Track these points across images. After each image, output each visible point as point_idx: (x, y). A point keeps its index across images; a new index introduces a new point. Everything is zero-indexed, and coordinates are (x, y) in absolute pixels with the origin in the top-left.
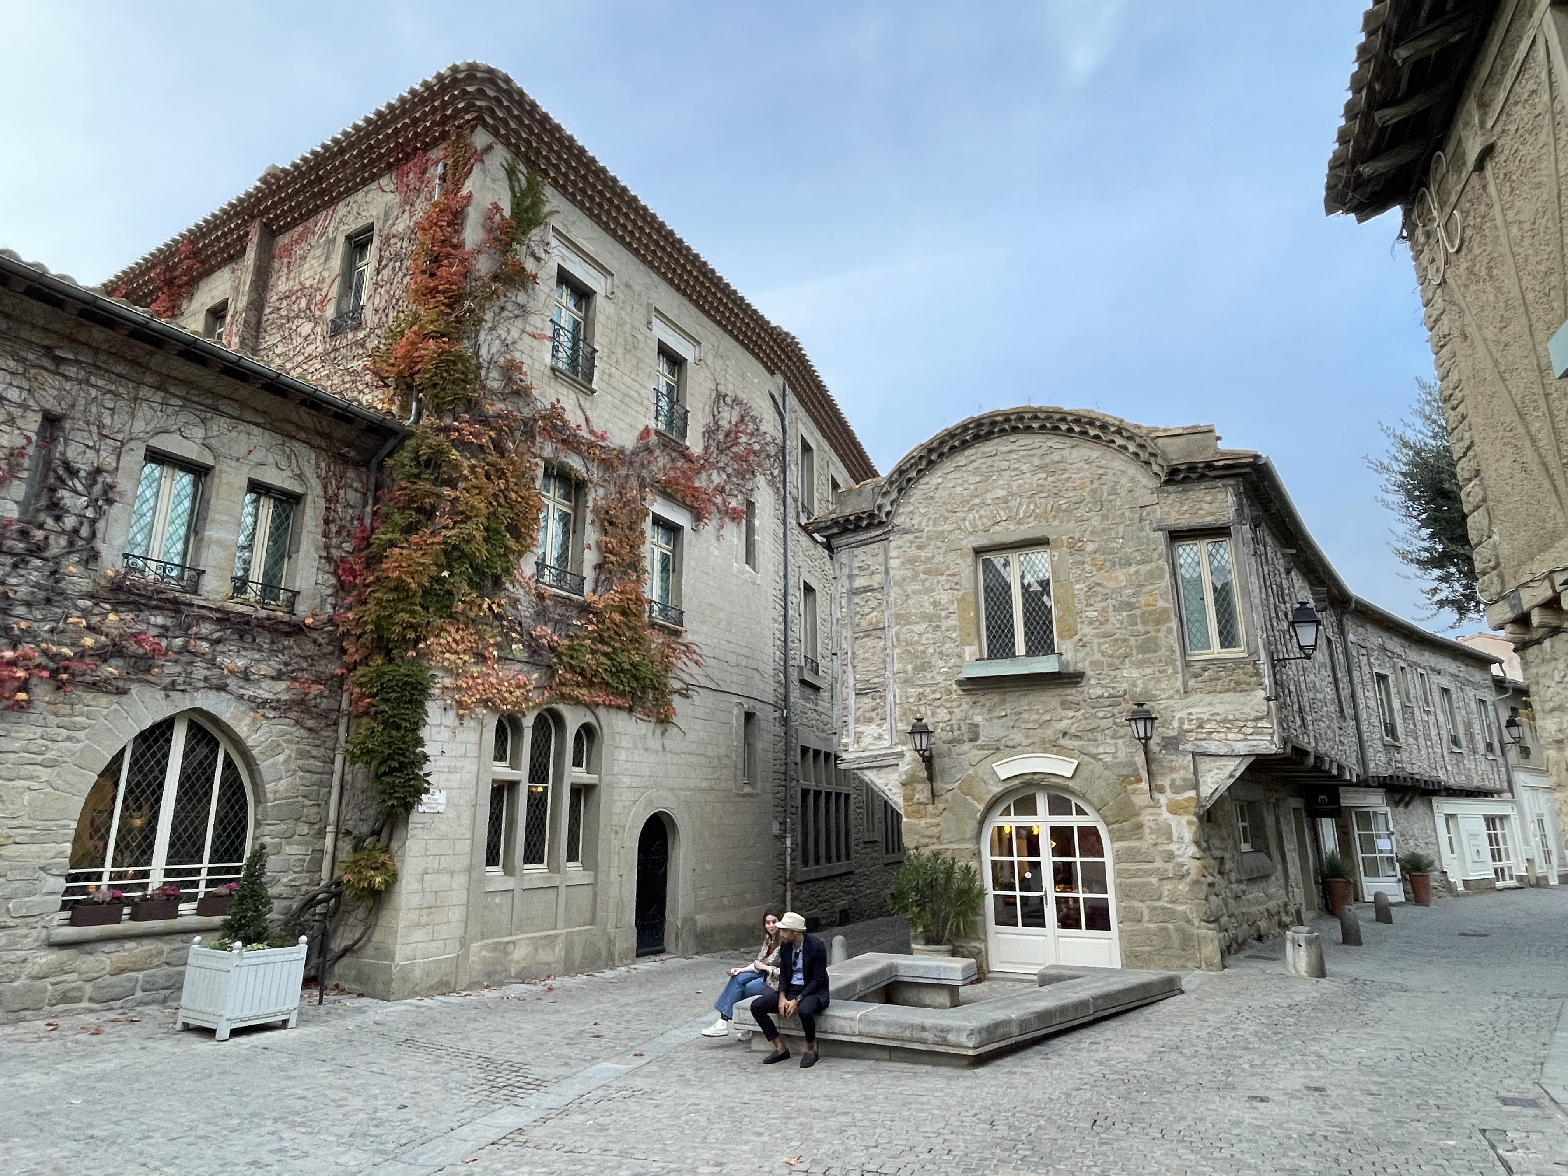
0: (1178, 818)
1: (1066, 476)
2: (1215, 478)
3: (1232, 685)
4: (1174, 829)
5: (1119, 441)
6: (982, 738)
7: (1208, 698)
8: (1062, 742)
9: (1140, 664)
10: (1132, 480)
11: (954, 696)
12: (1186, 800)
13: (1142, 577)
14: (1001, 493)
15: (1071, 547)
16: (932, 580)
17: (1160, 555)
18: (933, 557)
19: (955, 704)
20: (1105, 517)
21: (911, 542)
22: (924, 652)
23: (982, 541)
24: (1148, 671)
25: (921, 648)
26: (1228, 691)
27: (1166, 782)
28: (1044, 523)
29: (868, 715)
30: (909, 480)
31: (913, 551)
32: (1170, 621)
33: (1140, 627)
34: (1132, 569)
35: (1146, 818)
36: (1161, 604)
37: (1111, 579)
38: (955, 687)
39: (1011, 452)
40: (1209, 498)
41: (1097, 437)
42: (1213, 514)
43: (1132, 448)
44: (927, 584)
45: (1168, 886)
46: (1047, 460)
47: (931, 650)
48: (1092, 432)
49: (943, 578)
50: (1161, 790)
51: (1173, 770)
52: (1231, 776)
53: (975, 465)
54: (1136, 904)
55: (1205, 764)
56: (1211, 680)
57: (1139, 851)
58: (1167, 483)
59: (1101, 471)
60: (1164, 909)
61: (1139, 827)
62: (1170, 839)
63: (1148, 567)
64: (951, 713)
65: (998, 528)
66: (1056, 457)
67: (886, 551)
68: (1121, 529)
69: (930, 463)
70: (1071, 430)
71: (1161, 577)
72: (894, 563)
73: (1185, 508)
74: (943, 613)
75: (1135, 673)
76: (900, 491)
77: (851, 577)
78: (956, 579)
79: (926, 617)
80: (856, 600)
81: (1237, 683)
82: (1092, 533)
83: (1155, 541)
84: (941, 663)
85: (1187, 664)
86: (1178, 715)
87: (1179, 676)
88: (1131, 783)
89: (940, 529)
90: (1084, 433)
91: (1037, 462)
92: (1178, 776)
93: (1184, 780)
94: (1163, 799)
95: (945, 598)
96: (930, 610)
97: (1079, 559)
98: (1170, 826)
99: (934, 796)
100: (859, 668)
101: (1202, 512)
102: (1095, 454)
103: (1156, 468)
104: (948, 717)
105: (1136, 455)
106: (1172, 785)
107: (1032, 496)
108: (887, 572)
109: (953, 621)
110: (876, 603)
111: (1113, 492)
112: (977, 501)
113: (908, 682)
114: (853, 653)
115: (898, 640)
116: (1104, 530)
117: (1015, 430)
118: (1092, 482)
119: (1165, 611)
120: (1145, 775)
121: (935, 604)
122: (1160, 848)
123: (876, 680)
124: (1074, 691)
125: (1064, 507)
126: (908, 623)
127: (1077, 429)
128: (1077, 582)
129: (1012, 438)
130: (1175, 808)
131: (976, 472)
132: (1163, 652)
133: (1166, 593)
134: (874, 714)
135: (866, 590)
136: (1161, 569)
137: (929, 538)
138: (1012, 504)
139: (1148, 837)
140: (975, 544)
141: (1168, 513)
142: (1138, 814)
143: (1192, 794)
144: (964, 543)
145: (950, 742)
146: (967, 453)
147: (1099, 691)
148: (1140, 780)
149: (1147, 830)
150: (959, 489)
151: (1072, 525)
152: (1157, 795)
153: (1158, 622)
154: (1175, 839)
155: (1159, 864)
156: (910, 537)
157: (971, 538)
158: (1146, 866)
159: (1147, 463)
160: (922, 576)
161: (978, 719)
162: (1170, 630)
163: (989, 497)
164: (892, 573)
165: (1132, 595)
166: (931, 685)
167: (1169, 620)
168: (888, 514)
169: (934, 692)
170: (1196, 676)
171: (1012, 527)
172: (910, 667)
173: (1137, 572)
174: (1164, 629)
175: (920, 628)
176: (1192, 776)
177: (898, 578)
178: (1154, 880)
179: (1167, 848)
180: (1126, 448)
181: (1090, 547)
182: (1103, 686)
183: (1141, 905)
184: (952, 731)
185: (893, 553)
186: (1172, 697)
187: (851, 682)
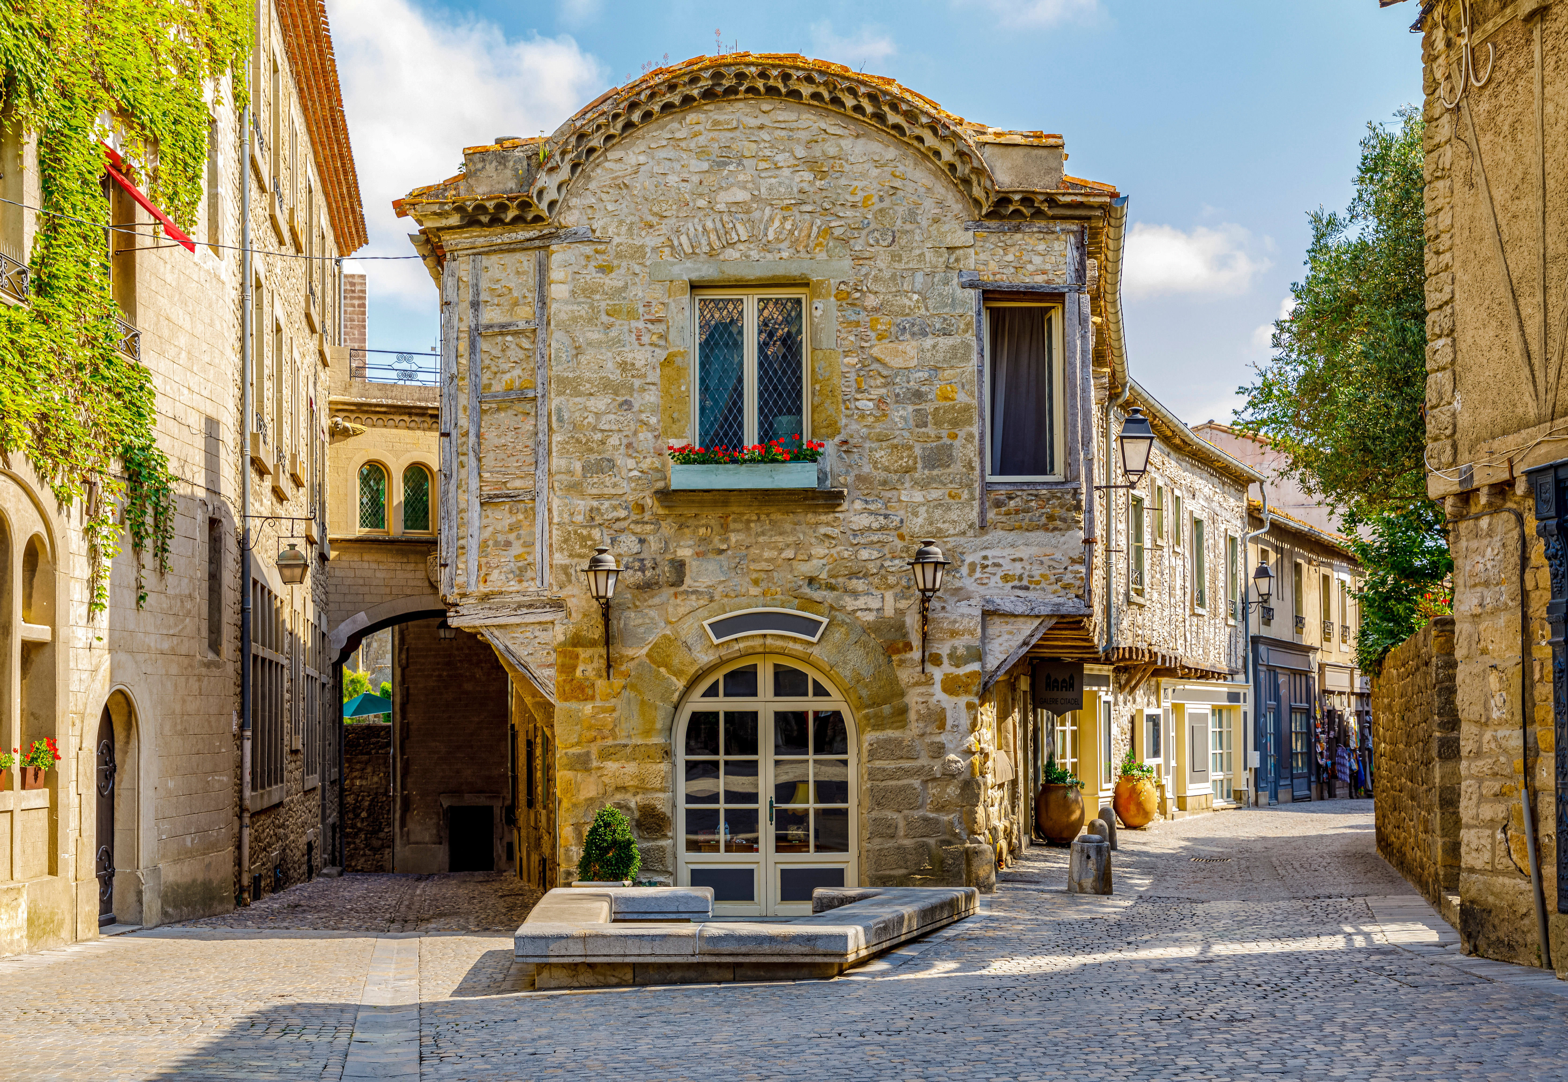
0: (955, 699)
1: (843, 181)
2: (1054, 218)
3: (1044, 519)
4: (949, 714)
5: (930, 140)
6: (688, 581)
7: (1012, 536)
8: (806, 590)
9: (924, 485)
10: (940, 203)
11: (647, 516)
12: (968, 676)
13: (940, 356)
14: (742, 196)
15: (840, 296)
16: (620, 327)
17: (968, 325)
18: (625, 287)
19: (649, 528)
20: (896, 258)
21: (588, 257)
22: (603, 442)
23: (706, 271)
24: (935, 494)
25: (598, 436)
26: (1038, 528)
27: (943, 649)
28: (803, 254)
29: (501, 538)
30: (591, 151)
31: (591, 275)
32: (971, 425)
33: (931, 430)
34: (928, 342)
35: (913, 699)
36: (962, 398)
37: (896, 353)
38: (649, 501)
39: (761, 127)
40: (1041, 247)
41: (896, 127)
42: (1044, 273)
43: (947, 154)
44: (613, 333)
45: (933, 790)
46: (817, 151)
47: (614, 440)
48: (893, 118)
49: (641, 325)
50: (937, 660)
51: (954, 634)
52: (1025, 643)
53: (702, 140)
54: (890, 814)
55: (997, 627)
56: (1017, 512)
57: (899, 743)
58: (988, 215)
59: (897, 183)
60: (926, 819)
61: (903, 711)
62: (942, 726)
63: (950, 341)
64: (642, 541)
65: (731, 254)
66: (832, 151)
67: (543, 269)
68: (919, 277)
69: (629, 125)
70: (858, 108)
71: (966, 357)
72: (558, 291)
73: (1010, 257)
74: (637, 383)
75: (918, 496)
76: (574, 167)
77: (475, 305)
78: (660, 328)
79: (607, 386)
80: (484, 345)
81: (1051, 518)
82: (876, 279)
83: (964, 303)
84: (631, 463)
85: (987, 488)
86: (969, 559)
87: (976, 503)
88: (898, 651)
89: (638, 242)
90: (880, 117)
91: (800, 152)
92: (961, 643)
93: (968, 648)
94: (937, 674)
95: (640, 357)
96: (616, 376)
97: (854, 317)
98: (943, 710)
99: (609, 666)
100: (489, 461)
101: (1030, 267)
102: (891, 153)
103: (977, 192)
104: (636, 548)
105: (952, 167)
106: (951, 656)
107: (788, 207)
108: (543, 302)
109: (652, 397)
110: (521, 354)
111: (912, 216)
112: (701, 203)
113: (574, 488)
114: (478, 436)
115: (560, 420)
116: (893, 277)
117: (771, 91)
118: (881, 199)
119: (967, 408)
120: (915, 640)
121: (624, 366)
122: (928, 740)
123: (518, 483)
124: (831, 517)
125: (837, 232)
126: (579, 394)
127: (869, 109)
128: (846, 353)
129: (766, 107)
130: (952, 686)
131: (702, 153)
132: (957, 467)
133: (971, 382)
134: (512, 537)
135: (504, 330)
136: (968, 346)
137: (619, 256)
138: (757, 215)
139: (914, 725)
140: (694, 276)
141: (986, 264)
142: (902, 694)
143: (975, 667)
144: (676, 270)
145: (638, 587)
146: (691, 117)
147: (864, 521)
148: (908, 647)
149: (912, 716)
150: (672, 179)
151: (847, 263)
152: (930, 668)
153: (955, 423)
154: (948, 727)
155: (923, 761)
156: (588, 249)
157: (689, 264)
158: (906, 764)
159: (966, 182)
160: (604, 318)
161: (685, 553)
162: (970, 437)
163: (723, 199)
164: (554, 307)
165: (923, 383)
166: (612, 497)
167: (969, 422)
168: (552, 204)
169: (615, 508)
170: (998, 504)
171: (755, 255)
172: (578, 466)
173: (934, 347)
174: (962, 434)
175: (600, 403)
176: (977, 643)
177: (563, 316)
178: (916, 783)
179: (937, 739)
180: (937, 153)
181: (871, 301)
182: (871, 513)
183: (895, 816)
184: (642, 569)
185: (556, 274)
186: (964, 533)
187: (474, 484)
